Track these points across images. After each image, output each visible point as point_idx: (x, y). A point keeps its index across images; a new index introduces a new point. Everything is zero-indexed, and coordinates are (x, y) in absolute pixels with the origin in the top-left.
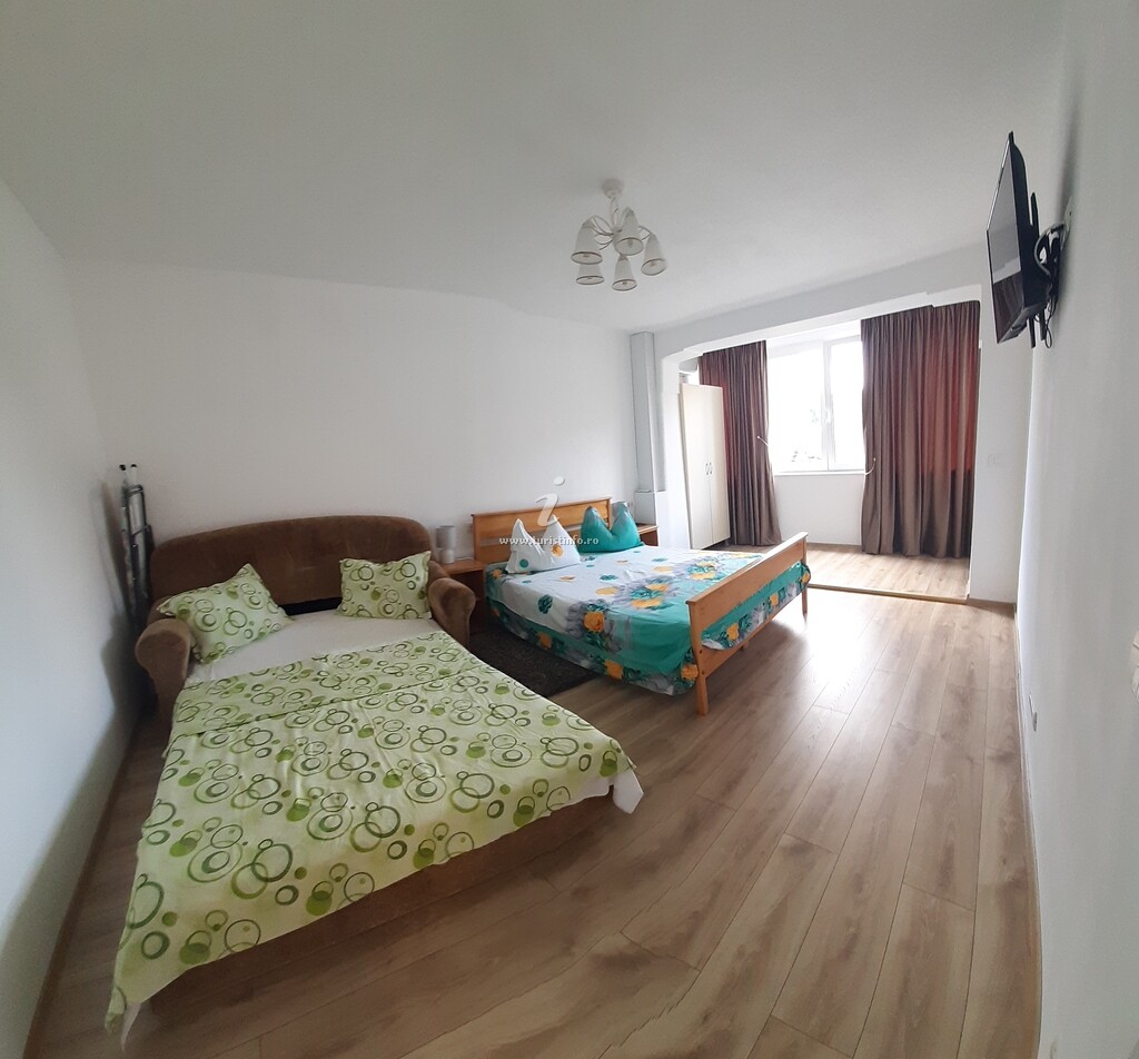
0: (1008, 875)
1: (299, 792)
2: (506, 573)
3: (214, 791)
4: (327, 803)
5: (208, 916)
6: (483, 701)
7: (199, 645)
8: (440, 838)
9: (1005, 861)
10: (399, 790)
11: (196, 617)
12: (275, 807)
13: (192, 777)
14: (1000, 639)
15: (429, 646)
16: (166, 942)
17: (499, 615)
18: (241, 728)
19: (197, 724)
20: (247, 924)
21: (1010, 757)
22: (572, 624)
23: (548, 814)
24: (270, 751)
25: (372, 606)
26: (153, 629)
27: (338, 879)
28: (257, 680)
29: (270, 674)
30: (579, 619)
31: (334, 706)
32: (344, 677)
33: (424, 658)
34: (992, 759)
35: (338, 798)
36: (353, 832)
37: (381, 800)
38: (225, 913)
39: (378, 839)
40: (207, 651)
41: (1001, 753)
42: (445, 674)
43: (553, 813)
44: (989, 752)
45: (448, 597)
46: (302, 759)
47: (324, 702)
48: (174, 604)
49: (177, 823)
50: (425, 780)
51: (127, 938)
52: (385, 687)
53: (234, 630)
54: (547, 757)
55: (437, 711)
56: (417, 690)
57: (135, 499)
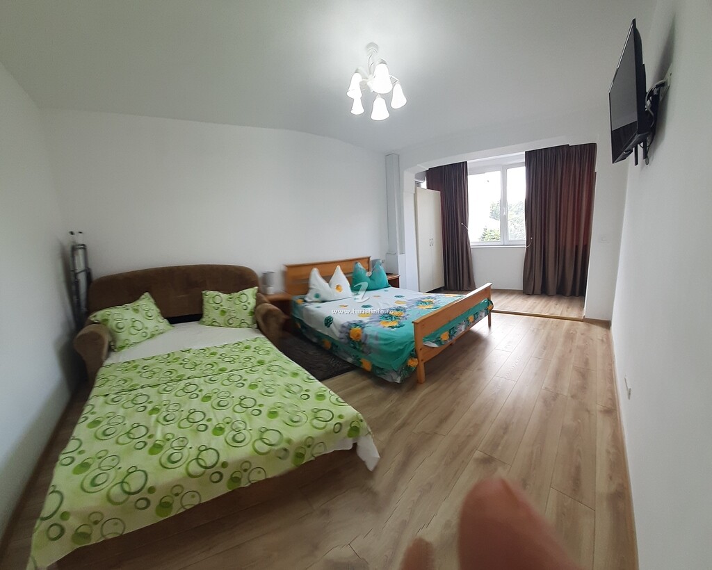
0: (613, 488)
1: (159, 436)
2: (305, 301)
3: (108, 432)
4: (175, 444)
5: (91, 514)
6: (282, 381)
7: (114, 340)
8: (245, 470)
9: (611, 478)
10: (221, 437)
11: (112, 324)
12: (142, 444)
13: (96, 423)
14: (602, 340)
15: (253, 345)
16: (63, 530)
17: (300, 327)
18: (131, 393)
19: (104, 389)
20: (116, 521)
21: (611, 410)
22: (343, 335)
23: (313, 458)
24: (145, 407)
25: (220, 320)
26: (86, 330)
27: (177, 495)
28: (146, 363)
29: (154, 359)
30: (347, 333)
31: (189, 381)
32: (198, 363)
33: (249, 353)
34: (601, 411)
35: (182, 441)
36: (188, 464)
37: (209, 444)
38: (102, 514)
39: (203, 470)
40: (119, 344)
41: (606, 408)
42: (261, 363)
43: (317, 458)
44: (599, 407)
45: (267, 315)
46: (165, 414)
47: (184, 378)
48: (99, 315)
49: (80, 453)
50: (239, 431)
51: (39, 526)
52: (223, 370)
53: (135, 332)
54: (315, 422)
55: (253, 386)
56: (241, 373)
57: (80, 252)
